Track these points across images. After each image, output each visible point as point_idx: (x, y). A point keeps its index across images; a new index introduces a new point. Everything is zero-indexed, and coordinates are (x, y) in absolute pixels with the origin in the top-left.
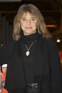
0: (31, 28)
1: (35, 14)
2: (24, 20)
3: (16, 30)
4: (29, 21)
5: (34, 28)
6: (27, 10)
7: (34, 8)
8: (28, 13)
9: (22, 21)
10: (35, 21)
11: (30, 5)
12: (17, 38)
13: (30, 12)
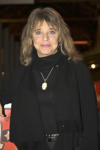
0: (49, 46)
1: (55, 23)
2: (39, 33)
3: (25, 50)
4: (45, 35)
5: (55, 46)
6: (43, 17)
7: (54, 13)
8: (45, 22)
9: (34, 35)
10: (56, 35)
11: (48, 9)
12: (28, 61)
13: (48, 20)
